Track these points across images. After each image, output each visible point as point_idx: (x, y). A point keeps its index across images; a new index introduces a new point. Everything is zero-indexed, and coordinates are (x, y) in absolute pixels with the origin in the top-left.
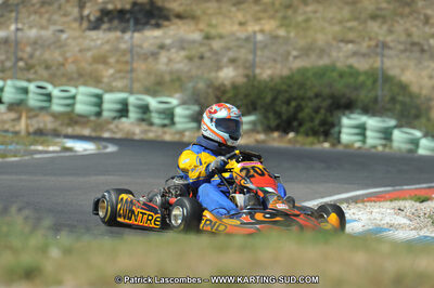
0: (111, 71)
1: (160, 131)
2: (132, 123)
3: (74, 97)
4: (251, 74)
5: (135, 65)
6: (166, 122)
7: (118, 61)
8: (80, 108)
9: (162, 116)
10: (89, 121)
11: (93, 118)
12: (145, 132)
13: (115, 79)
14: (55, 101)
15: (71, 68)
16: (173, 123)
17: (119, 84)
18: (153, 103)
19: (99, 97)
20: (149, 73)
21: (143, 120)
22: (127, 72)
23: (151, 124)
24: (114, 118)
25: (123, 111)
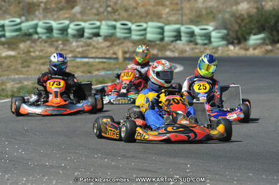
0: (167, 10)
1: (202, 47)
2: (184, 44)
3: (145, 30)
4: (260, 6)
5: (183, 5)
6: (206, 42)
7: (171, 3)
8: (150, 36)
9: (204, 38)
10: (156, 45)
11: (158, 42)
12: (193, 49)
13: (170, 15)
14: (133, 33)
15: (141, 9)
16: (210, 42)
17: (173, 18)
18: (197, 30)
19: (162, 28)
20: (191, 10)
21: (191, 41)
22: (178, 10)
23: (196, 44)
24: (172, 41)
25: (178, 36)
